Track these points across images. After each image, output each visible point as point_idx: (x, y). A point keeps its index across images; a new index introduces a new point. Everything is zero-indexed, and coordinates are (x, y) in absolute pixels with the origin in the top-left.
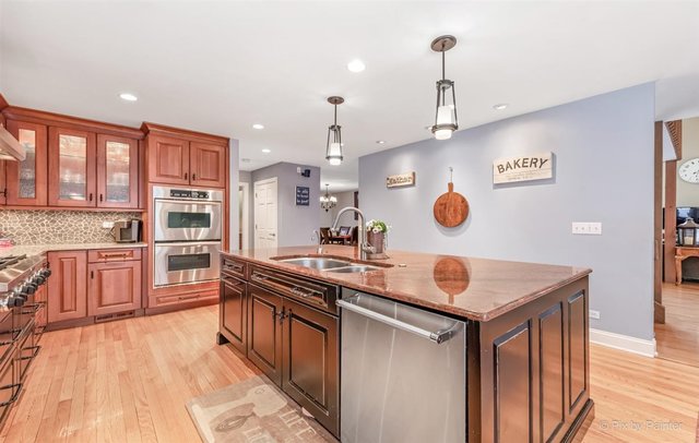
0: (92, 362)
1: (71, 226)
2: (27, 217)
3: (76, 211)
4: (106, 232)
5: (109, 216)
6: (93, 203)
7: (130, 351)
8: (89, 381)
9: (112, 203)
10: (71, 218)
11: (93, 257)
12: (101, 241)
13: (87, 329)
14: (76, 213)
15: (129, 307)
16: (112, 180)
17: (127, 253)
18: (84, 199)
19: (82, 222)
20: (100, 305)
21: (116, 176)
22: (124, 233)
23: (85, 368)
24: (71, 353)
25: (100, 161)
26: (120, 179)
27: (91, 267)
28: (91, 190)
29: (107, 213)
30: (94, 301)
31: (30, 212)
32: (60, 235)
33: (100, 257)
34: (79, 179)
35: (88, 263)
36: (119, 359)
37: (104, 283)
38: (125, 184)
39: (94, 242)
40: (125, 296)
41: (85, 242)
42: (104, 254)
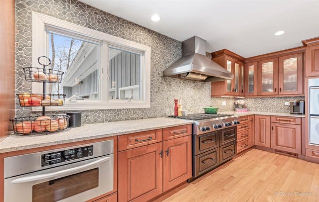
0: (257, 168)
1: (270, 104)
2: (254, 100)
3: (272, 97)
4: (287, 107)
5: (288, 99)
6: (276, 93)
7: (276, 173)
8: (247, 175)
9: (288, 92)
10: (270, 101)
11: (273, 119)
12: (284, 112)
13: (270, 154)
14: (272, 98)
15: (293, 151)
16: (287, 79)
17: (292, 120)
18: (272, 91)
19: (275, 102)
20: (277, 144)
21: (290, 77)
22: (295, 108)
23: (251, 169)
24: (253, 160)
25: (280, 71)
26: (292, 78)
27: (273, 125)
28: (276, 87)
29: (286, 97)
30: (274, 142)
31: (255, 98)
32: (266, 108)
33: (277, 120)
34: (271, 82)
35: (271, 122)
36: (266, 174)
37: (279, 134)
38: (295, 80)
39: (281, 112)
40: (291, 144)
41: (276, 112)
42: (278, 119)
